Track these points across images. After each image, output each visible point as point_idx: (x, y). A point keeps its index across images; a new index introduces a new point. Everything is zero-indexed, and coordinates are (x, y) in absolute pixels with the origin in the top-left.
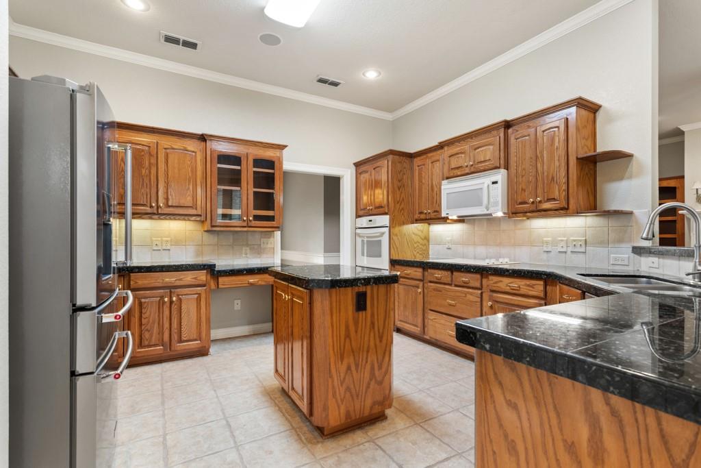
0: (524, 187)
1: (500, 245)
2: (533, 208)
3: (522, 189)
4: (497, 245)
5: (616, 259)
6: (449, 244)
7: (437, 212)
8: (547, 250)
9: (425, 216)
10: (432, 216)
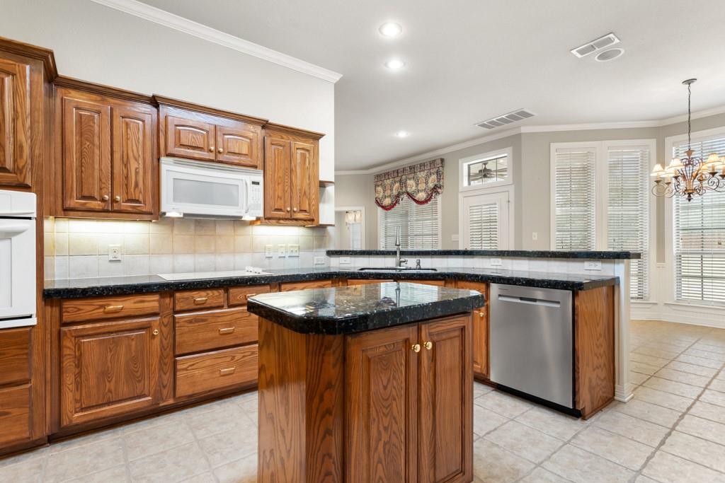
0: (280, 195)
1: (215, 252)
2: (288, 216)
3: (278, 197)
4: (211, 253)
5: (318, 260)
6: (115, 254)
7: (138, 201)
8: (270, 256)
9: (103, 204)
10: (122, 208)
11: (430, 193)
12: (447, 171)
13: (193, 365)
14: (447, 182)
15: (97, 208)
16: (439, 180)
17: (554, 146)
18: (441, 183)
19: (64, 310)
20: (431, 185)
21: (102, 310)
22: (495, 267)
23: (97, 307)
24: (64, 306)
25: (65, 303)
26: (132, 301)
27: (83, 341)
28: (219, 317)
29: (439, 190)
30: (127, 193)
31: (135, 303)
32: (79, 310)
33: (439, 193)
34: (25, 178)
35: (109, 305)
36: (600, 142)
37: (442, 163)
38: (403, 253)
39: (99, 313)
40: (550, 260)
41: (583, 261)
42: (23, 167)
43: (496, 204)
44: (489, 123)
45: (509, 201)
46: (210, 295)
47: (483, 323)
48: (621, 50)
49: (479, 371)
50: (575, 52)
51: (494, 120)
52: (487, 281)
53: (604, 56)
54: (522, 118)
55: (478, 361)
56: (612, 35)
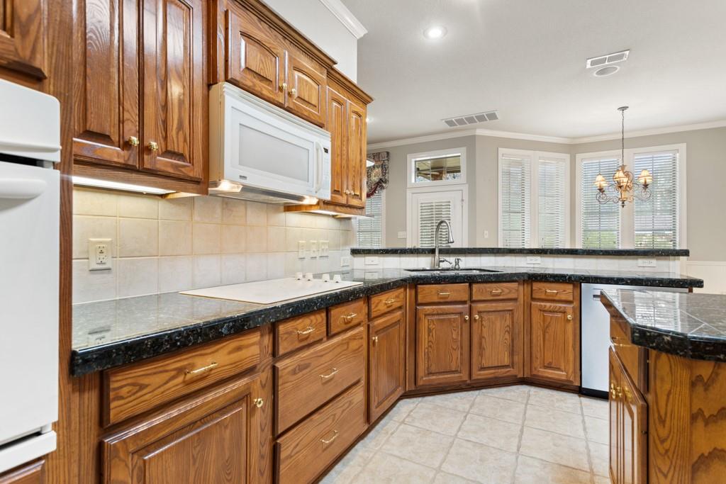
0: (338, 171)
3: (337, 173)
5: (344, 261)
6: (102, 256)
7: (180, 156)
8: (302, 257)
9: (124, 153)
10: (158, 166)
11: (373, 187)
12: (393, 166)
13: (297, 445)
14: (391, 176)
15: (116, 160)
16: (384, 173)
17: (502, 150)
18: (386, 178)
19: (112, 395)
20: (375, 179)
21: (180, 379)
22: (532, 266)
23: (173, 373)
24: (113, 386)
25: (113, 379)
26: (225, 351)
27: (146, 458)
28: (322, 356)
29: (384, 185)
30: (166, 138)
31: (230, 353)
32: (142, 387)
33: (384, 188)
34: (34, 51)
35: (193, 366)
36: (532, 152)
37: (388, 156)
38: (442, 252)
39: (176, 386)
40: (600, 258)
41: (637, 259)
42: (30, 19)
43: (449, 202)
44: (456, 120)
45: (463, 200)
46: (313, 323)
47: (570, 327)
48: (618, 68)
49: (564, 378)
50: (589, 61)
51: (463, 118)
52: (577, 281)
53: (602, 72)
54: (486, 120)
55: (563, 368)
56: (627, 53)
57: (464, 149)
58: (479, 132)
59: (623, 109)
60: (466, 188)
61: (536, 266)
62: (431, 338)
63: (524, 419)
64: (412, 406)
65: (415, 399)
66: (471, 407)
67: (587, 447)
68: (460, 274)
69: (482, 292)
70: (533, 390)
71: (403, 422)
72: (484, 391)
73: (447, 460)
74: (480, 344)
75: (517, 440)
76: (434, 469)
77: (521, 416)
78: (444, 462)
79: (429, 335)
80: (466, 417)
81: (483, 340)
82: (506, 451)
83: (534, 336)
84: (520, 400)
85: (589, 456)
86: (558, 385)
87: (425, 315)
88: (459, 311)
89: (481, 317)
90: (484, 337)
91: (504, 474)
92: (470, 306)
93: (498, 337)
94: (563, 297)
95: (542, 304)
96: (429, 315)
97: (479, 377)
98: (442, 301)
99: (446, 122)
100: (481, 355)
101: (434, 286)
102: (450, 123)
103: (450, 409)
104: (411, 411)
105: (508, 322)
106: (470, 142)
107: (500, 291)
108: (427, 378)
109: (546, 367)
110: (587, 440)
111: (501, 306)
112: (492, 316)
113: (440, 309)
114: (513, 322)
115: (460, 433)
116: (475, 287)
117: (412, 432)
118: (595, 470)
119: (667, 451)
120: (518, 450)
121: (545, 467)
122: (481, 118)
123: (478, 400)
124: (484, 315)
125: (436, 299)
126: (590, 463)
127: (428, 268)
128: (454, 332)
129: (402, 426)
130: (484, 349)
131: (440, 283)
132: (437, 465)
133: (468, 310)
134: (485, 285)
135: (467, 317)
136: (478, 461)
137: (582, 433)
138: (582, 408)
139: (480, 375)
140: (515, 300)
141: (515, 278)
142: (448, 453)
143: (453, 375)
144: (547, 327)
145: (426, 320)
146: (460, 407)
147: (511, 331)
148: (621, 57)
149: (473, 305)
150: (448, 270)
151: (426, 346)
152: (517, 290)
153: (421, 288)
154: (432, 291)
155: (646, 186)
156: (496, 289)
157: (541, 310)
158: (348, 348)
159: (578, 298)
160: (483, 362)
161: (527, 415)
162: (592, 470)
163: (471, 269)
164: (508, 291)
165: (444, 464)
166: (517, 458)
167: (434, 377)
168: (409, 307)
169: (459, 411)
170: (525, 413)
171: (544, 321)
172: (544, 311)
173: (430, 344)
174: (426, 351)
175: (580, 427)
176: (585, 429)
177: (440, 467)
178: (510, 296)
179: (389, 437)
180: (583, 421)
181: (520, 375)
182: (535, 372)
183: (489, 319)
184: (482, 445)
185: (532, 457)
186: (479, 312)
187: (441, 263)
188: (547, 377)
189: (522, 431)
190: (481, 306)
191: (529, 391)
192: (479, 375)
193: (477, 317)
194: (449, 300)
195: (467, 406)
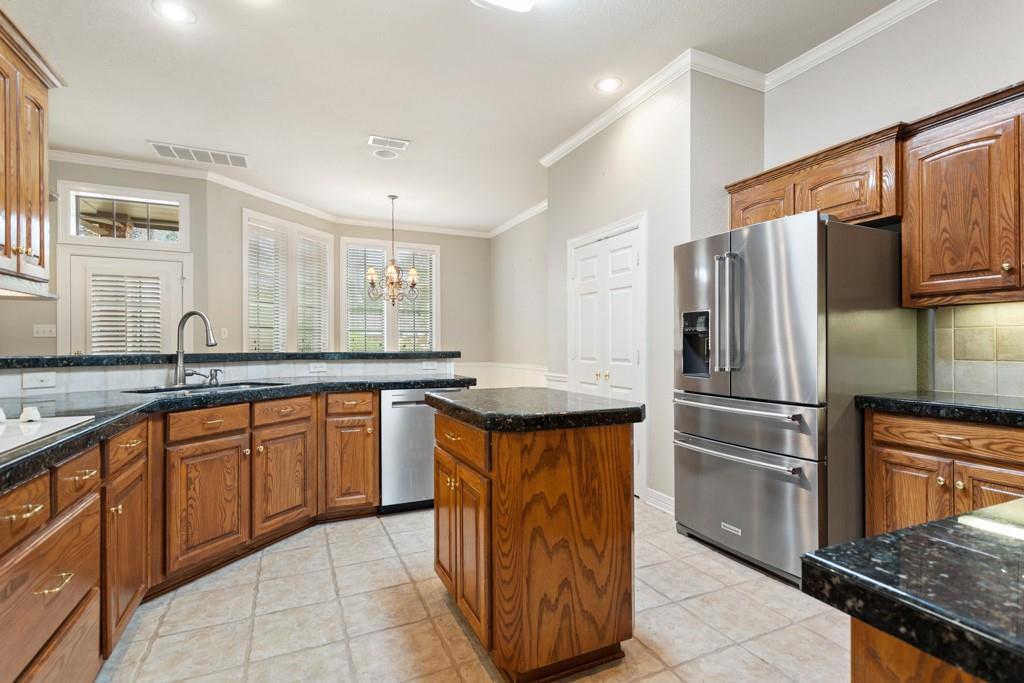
17: (248, 212)
22: (316, 375)
38: (190, 359)
41: (422, 362)
43: (158, 278)
44: (174, 148)
45: (183, 278)
46: (33, 496)
47: (370, 441)
48: (397, 155)
49: (364, 502)
50: (372, 138)
51: (190, 149)
52: (376, 389)
53: (382, 153)
54: (228, 164)
55: (362, 491)
56: (407, 143)
57: (185, 198)
58: (212, 177)
59: (393, 197)
60: (189, 260)
61: (321, 374)
62: (191, 493)
63: (332, 561)
64: (161, 610)
65: (161, 599)
66: (259, 574)
67: (402, 562)
68: (219, 392)
69: (267, 414)
70: (329, 527)
71: (156, 635)
72: (268, 548)
73: (254, 647)
74: (265, 485)
75: (332, 586)
76: (240, 666)
77: (327, 558)
78: (250, 651)
79: (188, 489)
80: (257, 588)
81: (269, 478)
82: (324, 602)
83: (330, 460)
84: (318, 543)
85: (406, 568)
86: (354, 513)
87: (182, 459)
88: (234, 444)
89: (266, 448)
90: (270, 475)
91: (332, 625)
92: (251, 435)
93: (287, 473)
94: (363, 408)
95: (341, 419)
96: (187, 458)
97: (265, 531)
98: (209, 433)
99: (155, 146)
100: (266, 500)
101: (197, 411)
102: (163, 150)
103: (229, 588)
104: (164, 616)
105: (300, 449)
106: (197, 189)
107: (289, 409)
108: (185, 557)
109: (343, 495)
110: (399, 556)
111: (291, 429)
112: (281, 445)
113: (206, 446)
114: (305, 447)
115: (257, 610)
116: (258, 407)
117: (180, 641)
118: (415, 579)
119: (507, 510)
120: (338, 595)
121: (371, 598)
122: (220, 158)
123: (265, 561)
124: (269, 444)
125: (200, 432)
126: (409, 574)
127: (163, 387)
128: (228, 477)
129: (158, 642)
130: (270, 490)
131: (205, 407)
132: (242, 659)
133: (248, 442)
134: (271, 403)
135: (248, 451)
136: (298, 628)
137: (393, 551)
138: (384, 528)
139: (264, 528)
140: (307, 419)
141: (309, 391)
142: (251, 638)
143: (226, 540)
144: (346, 445)
145: (184, 467)
146: (243, 580)
147: (303, 460)
148: (401, 145)
149: (255, 433)
150: (201, 387)
151: (184, 506)
152: (310, 407)
153: (174, 417)
154: (193, 421)
155: (414, 285)
156: (286, 407)
157: (337, 427)
158: (80, 532)
159: (377, 407)
160: (269, 508)
161: (333, 556)
162: (412, 579)
163: (237, 384)
164: (298, 408)
165: (252, 653)
166: (340, 603)
167: (197, 551)
168: (153, 449)
169: (244, 585)
170: (330, 555)
171: (342, 440)
172: (342, 427)
173: (191, 501)
174: (184, 514)
175: (389, 547)
176: (394, 547)
177: (248, 659)
178: (301, 415)
179: (140, 667)
180: (390, 540)
181: (314, 514)
182: (331, 505)
183: (276, 450)
184: (294, 609)
185: (356, 595)
186: (263, 442)
187: (187, 378)
188: (346, 506)
189: (334, 574)
190: (265, 433)
191: (325, 530)
192: (261, 528)
193: (261, 448)
194: (220, 430)
195: (253, 575)
